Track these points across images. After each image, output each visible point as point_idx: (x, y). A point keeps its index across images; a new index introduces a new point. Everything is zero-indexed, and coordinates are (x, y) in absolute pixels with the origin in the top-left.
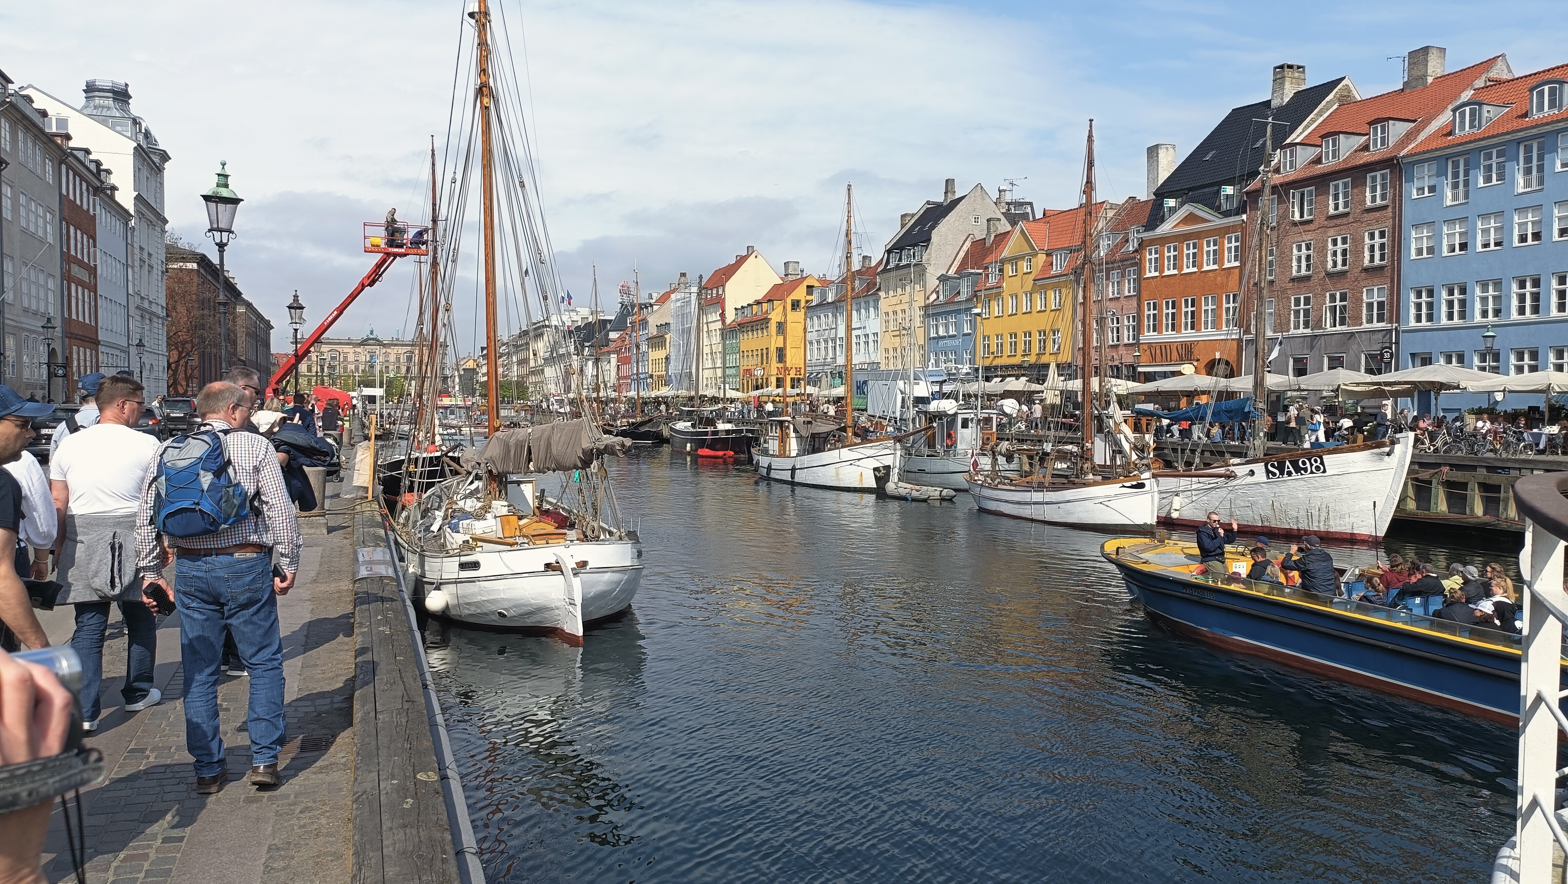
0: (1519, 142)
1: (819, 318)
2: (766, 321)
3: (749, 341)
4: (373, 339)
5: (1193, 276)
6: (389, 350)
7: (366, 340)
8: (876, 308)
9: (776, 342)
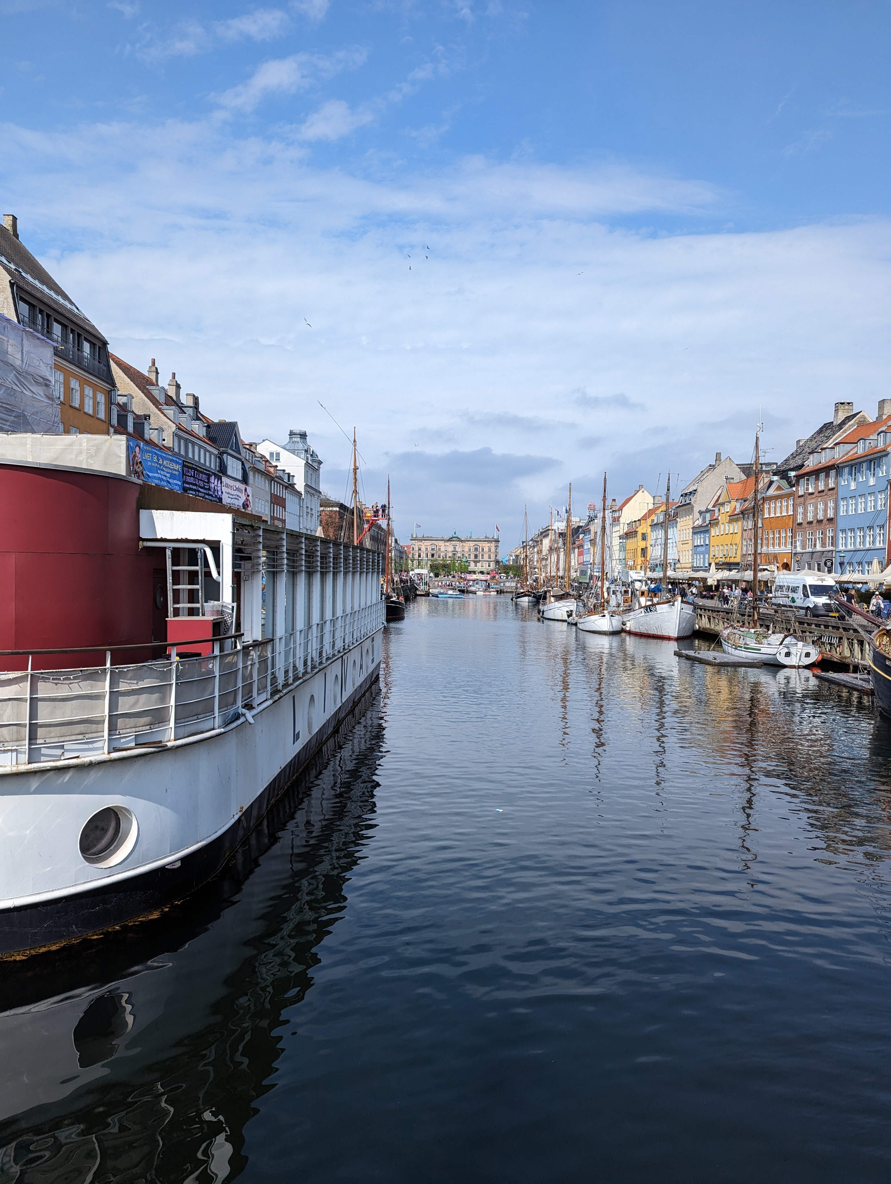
0: (861, 463)
1: (655, 531)
2: (636, 532)
3: (631, 543)
4: (456, 537)
5: (779, 518)
6: (464, 544)
7: (451, 538)
8: (676, 527)
9: (642, 544)
